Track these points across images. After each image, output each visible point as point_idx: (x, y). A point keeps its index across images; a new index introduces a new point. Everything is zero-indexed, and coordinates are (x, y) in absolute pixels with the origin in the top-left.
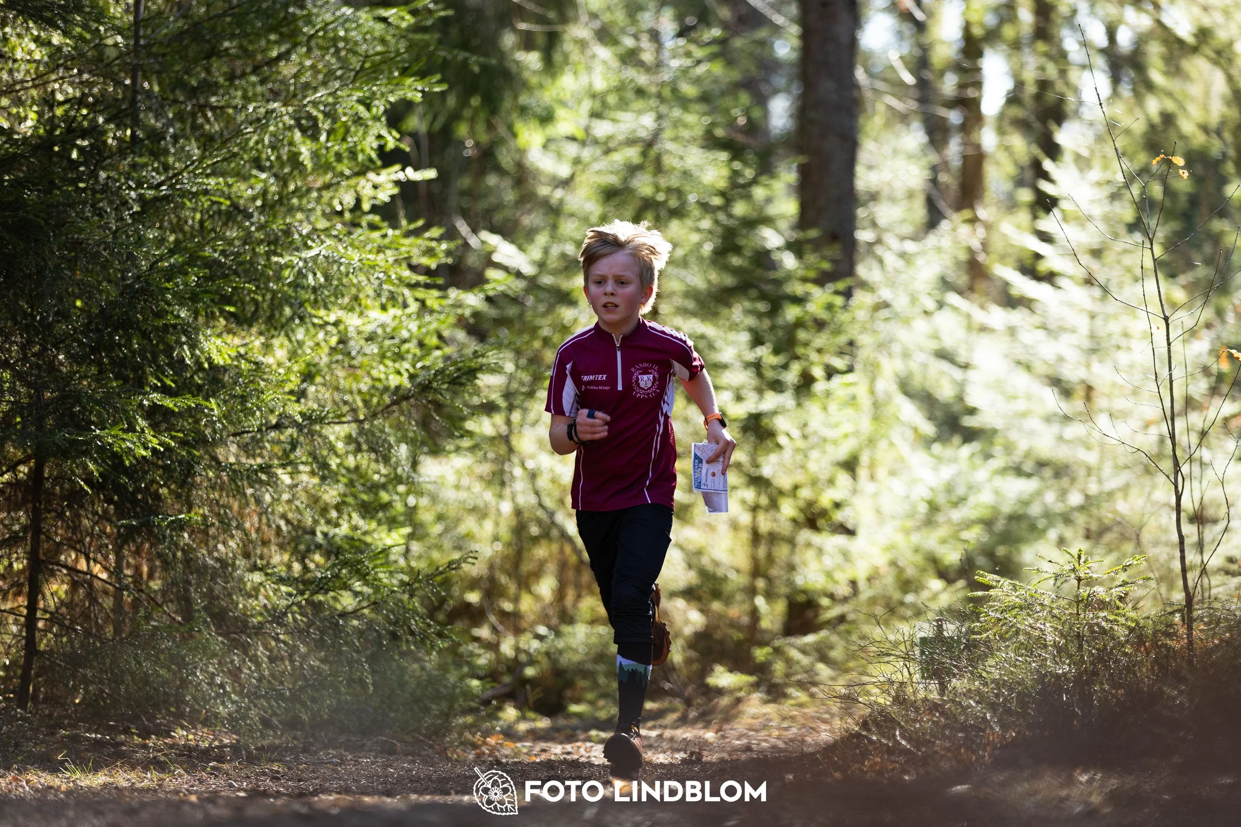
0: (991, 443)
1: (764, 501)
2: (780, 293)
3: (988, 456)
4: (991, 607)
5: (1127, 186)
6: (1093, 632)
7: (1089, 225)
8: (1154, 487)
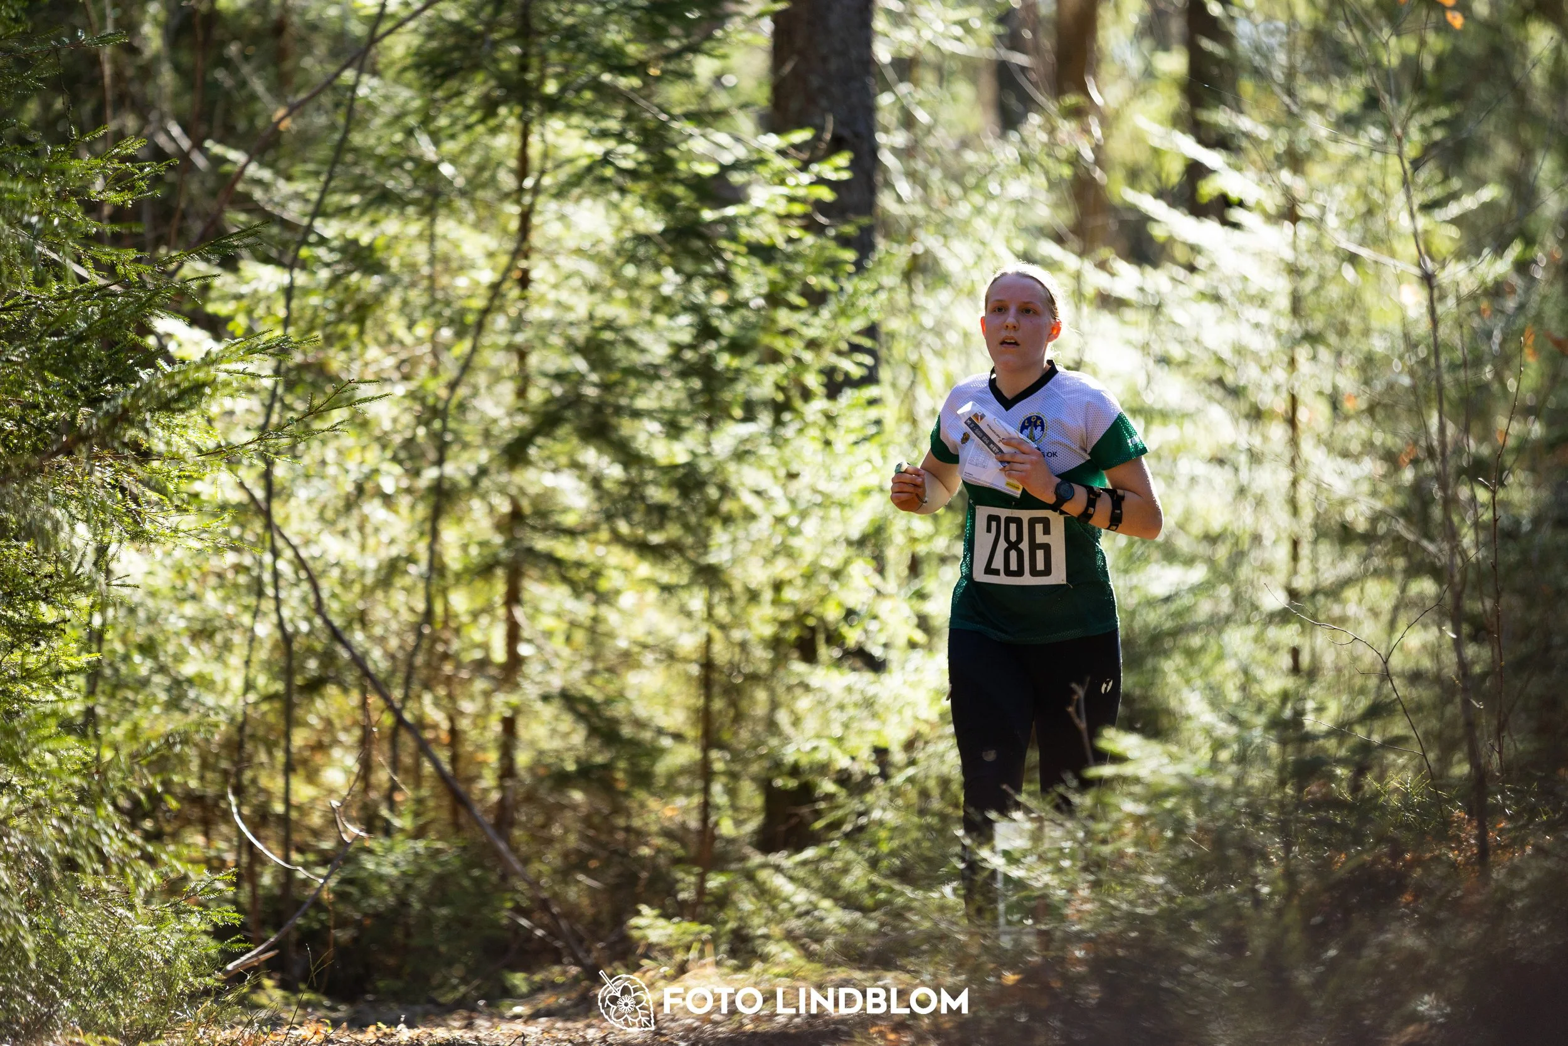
4: (1127, 795)
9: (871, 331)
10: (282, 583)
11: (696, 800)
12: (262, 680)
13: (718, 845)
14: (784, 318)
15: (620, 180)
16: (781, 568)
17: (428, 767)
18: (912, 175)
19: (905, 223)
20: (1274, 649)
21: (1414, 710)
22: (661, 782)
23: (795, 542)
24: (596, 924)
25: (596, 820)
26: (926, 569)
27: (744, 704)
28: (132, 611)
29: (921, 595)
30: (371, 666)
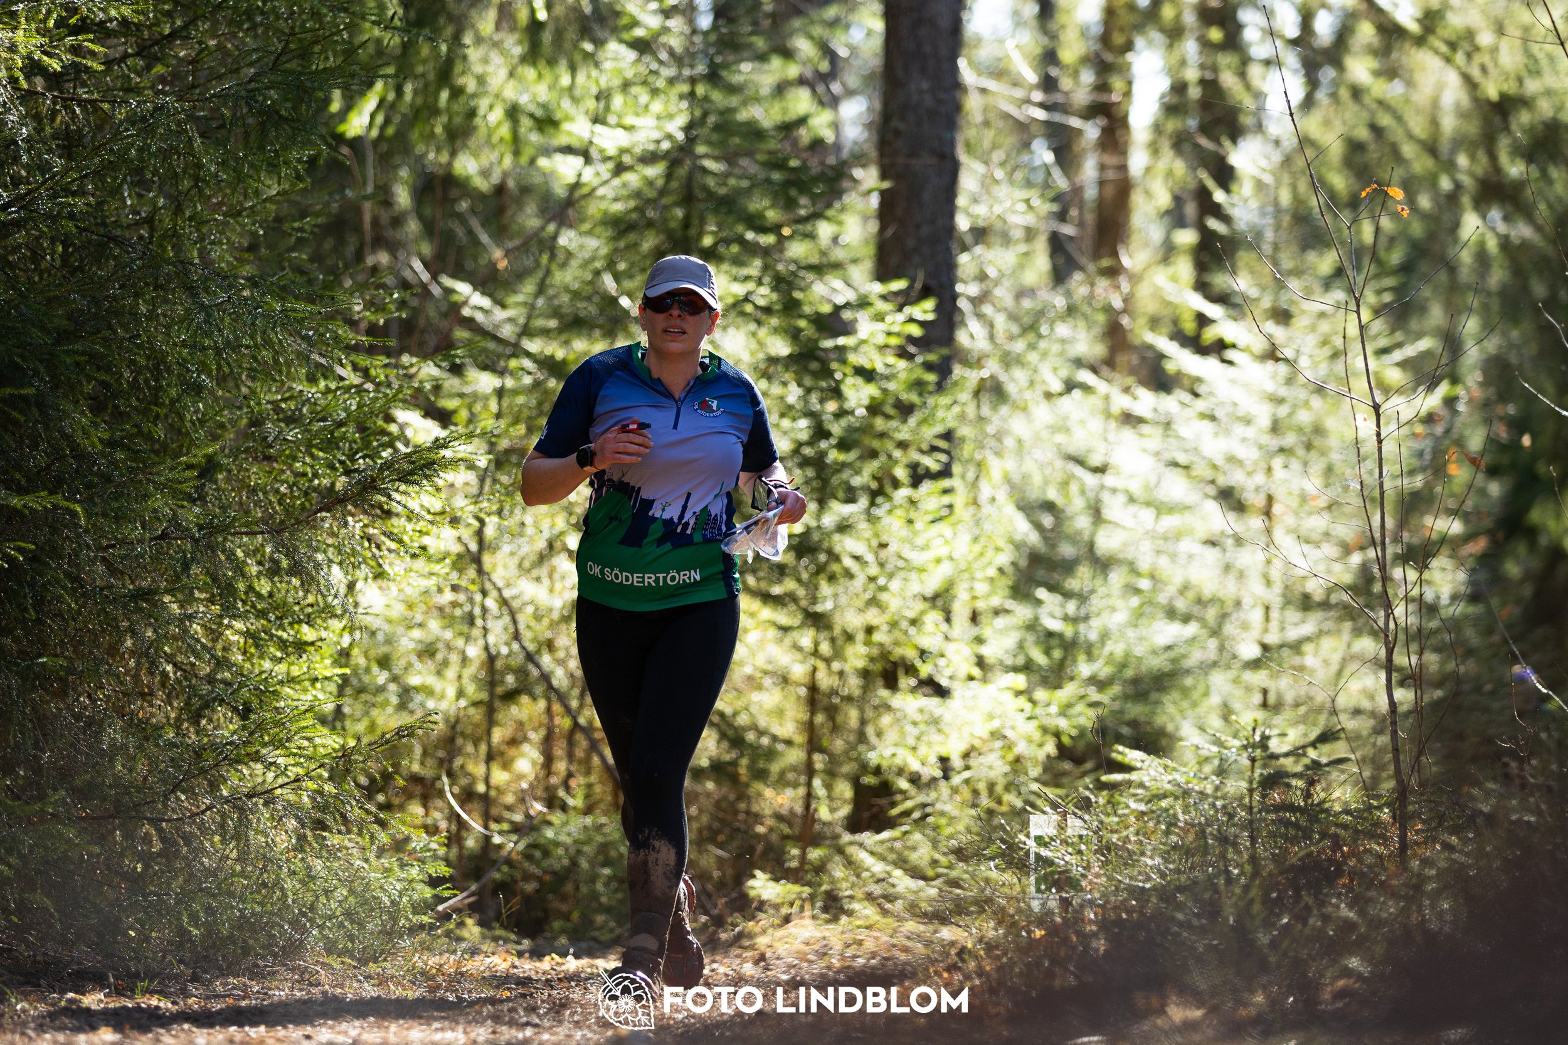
4: (1133, 795)
9: (948, 436)
10: (488, 616)
11: (801, 791)
12: (471, 689)
13: (817, 827)
14: (879, 423)
15: (759, 314)
16: (872, 617)
17: (596, 760)
18: (980, 316)
19: (976, 355)
20: (1248, 689)
21: (1354, 739)
22: (774, 777)
23: (884, 597)
24: (721, 885)
25: (724, 805)
26: (983, 619)
27: (839, 719)
28: (373, 633)
29: (979, 640)
30: (555, 682)
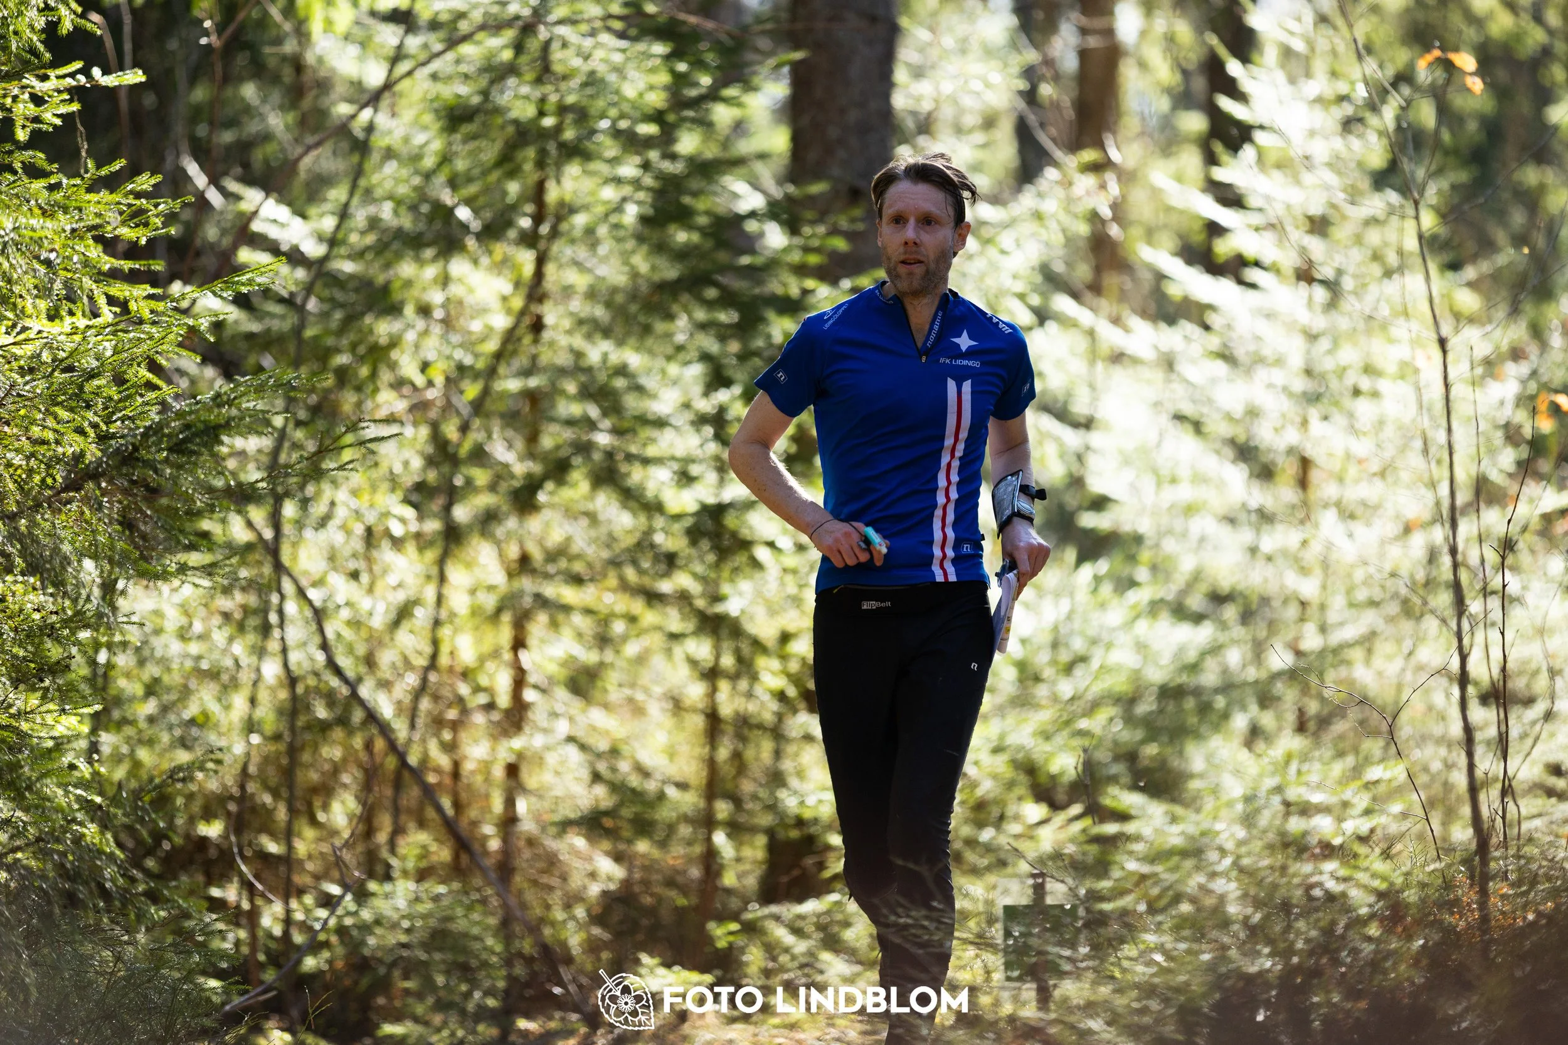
0: (1132, 559)
1: (728, 661)
2: (757, 291)
3: (1126, 584)
4: (1131, 853)
5: (1373, 106)
6: (1311, 899)
7: (1308, 178)
8: (1419, 640)
10: (287, 623)
11: (697, 849)
12: (266, 719)
13: (721, 896)
16: (789, 620)
22: (663, 830)
27: (749, 754)
